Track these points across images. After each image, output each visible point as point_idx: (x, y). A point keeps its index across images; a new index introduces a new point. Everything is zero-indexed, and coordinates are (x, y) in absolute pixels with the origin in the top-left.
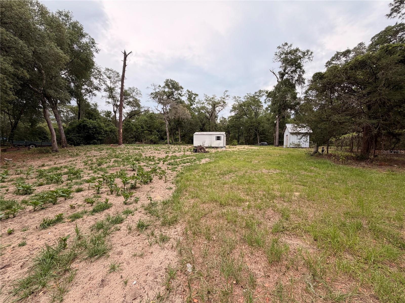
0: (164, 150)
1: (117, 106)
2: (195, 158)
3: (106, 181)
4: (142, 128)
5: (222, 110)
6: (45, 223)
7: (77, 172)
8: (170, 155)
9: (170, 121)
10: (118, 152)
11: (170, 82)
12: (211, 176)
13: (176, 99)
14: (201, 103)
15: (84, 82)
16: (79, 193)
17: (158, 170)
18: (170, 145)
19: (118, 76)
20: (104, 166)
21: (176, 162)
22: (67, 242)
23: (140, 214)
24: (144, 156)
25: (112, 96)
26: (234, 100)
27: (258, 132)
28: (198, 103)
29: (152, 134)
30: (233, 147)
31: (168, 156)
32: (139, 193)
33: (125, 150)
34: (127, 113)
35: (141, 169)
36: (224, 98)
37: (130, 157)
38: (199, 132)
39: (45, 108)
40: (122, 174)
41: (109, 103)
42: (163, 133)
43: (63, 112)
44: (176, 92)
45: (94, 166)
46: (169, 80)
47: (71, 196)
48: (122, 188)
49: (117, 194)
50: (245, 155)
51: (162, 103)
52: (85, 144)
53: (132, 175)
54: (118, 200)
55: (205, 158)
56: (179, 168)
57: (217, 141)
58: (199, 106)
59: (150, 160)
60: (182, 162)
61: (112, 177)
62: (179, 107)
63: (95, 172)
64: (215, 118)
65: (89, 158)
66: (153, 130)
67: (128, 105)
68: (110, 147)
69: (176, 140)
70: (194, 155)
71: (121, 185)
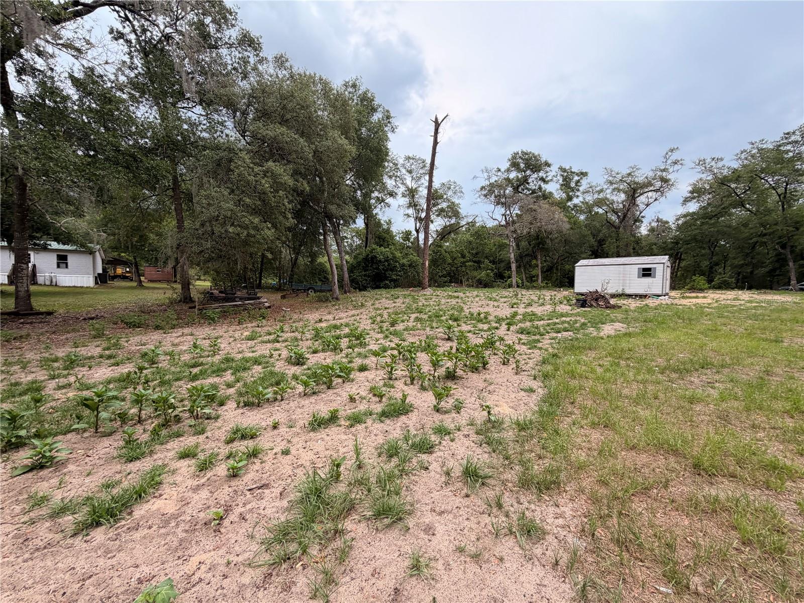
0: (506, 299)
1: (421, 220)
2: (583, 321)
3: (403, 356)
4: (463, 256)
5: (656, 200)
6: (316, 421)
7: (361, 335)
8: (521, 310)
9: (518, 240)
10: (422, 302)
11: (520, 157)
12: (638, 372)
13: (534, 192)
14: (596, 192)
15: (374, 186)
16: (362, 373)
17: (498, 343)
18: (518, 290)
19: (424, 166)
20: (400, 327)
21: (537, 328)
22: (342, 469)
23: (467, 443)
24: (468, 311)
25: (413, 205)
26: (699, 168)
27: (792, 252)
28: (588, 192)
29: (480, 267)
30: (694, 295)
31: (516, 314)
32: (462, 390)
33: (433, 300)
34: (437, 231)
35: (462, 337)
36: (664, 170)
37: (441, 313)
38: (588, 259)
39: (325, 234)
40: (429, 346)
41: (408, 216)
42: (502, 265)
43: (346, 238)
44: (535, 175)
45: (385, 325)
46: (518, 153)
47: (351, 376)
48: (430, 375)
49: (422, 385)
50: (749, 318)
51: (502, 204)
52: (373, 288)
53: (446, 349)
54: (423, 399)
55: (612, 321)
56: (546, 342)
57: (640, 279)
58: (589, 198)
59: (480, 321)
60: (552, 329)
61: (412, 349)
62: (540, 207)
63: (387, 337)
64: (634, 224)
65: (378, 312)
66: (482, 260)
67: (438, 216)
68: (409, 292)
69: (532, 279)
70: (578, 312)
71: (428, 368)
